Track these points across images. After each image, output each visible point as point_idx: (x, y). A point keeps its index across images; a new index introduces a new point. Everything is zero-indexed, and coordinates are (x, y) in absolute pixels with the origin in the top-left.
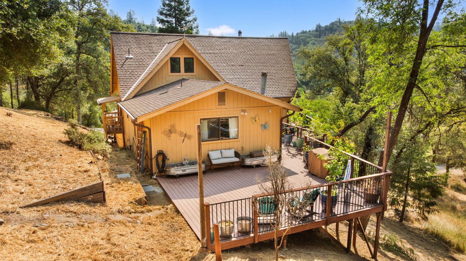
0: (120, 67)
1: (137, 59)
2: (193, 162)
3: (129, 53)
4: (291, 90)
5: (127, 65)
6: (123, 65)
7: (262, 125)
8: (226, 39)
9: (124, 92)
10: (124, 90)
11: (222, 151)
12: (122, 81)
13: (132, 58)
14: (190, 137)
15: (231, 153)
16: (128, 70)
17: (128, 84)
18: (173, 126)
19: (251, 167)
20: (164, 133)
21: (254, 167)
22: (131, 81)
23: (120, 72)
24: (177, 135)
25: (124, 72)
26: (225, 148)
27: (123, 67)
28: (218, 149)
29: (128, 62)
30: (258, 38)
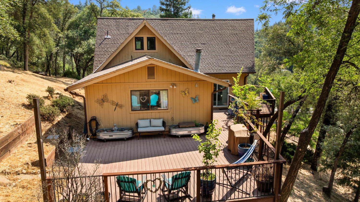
0: (98, 45)
1: (114, 39)
2: (122, 129)
3: (108, 34)
4: (248, 67)
5: (104, 44)
6: (101, 43)
7: (192, 98)
8: (195, 21)
9: (97, 66)
10: (97, 64)
11: (152, 120)
12: (97, 57)
13: (110, 38)
14: (121, 106)
15: (159, 122)
16: (104, 48)
17: (101, 60)
18: (105, 96)
19: (176, 137)
20: (98, 101)
21: (180, 137)
22: (104, 57)
23: (98, 50)
24: (109, 103)
25: (100, 50)
26: (155, 117)
27: (101, 45)
28: (148, 118)
29: (105, 42)
30: (224, 20)
